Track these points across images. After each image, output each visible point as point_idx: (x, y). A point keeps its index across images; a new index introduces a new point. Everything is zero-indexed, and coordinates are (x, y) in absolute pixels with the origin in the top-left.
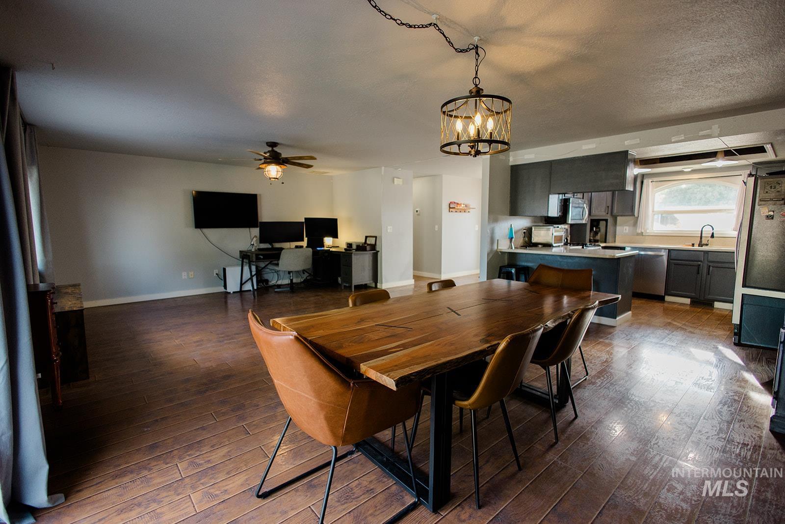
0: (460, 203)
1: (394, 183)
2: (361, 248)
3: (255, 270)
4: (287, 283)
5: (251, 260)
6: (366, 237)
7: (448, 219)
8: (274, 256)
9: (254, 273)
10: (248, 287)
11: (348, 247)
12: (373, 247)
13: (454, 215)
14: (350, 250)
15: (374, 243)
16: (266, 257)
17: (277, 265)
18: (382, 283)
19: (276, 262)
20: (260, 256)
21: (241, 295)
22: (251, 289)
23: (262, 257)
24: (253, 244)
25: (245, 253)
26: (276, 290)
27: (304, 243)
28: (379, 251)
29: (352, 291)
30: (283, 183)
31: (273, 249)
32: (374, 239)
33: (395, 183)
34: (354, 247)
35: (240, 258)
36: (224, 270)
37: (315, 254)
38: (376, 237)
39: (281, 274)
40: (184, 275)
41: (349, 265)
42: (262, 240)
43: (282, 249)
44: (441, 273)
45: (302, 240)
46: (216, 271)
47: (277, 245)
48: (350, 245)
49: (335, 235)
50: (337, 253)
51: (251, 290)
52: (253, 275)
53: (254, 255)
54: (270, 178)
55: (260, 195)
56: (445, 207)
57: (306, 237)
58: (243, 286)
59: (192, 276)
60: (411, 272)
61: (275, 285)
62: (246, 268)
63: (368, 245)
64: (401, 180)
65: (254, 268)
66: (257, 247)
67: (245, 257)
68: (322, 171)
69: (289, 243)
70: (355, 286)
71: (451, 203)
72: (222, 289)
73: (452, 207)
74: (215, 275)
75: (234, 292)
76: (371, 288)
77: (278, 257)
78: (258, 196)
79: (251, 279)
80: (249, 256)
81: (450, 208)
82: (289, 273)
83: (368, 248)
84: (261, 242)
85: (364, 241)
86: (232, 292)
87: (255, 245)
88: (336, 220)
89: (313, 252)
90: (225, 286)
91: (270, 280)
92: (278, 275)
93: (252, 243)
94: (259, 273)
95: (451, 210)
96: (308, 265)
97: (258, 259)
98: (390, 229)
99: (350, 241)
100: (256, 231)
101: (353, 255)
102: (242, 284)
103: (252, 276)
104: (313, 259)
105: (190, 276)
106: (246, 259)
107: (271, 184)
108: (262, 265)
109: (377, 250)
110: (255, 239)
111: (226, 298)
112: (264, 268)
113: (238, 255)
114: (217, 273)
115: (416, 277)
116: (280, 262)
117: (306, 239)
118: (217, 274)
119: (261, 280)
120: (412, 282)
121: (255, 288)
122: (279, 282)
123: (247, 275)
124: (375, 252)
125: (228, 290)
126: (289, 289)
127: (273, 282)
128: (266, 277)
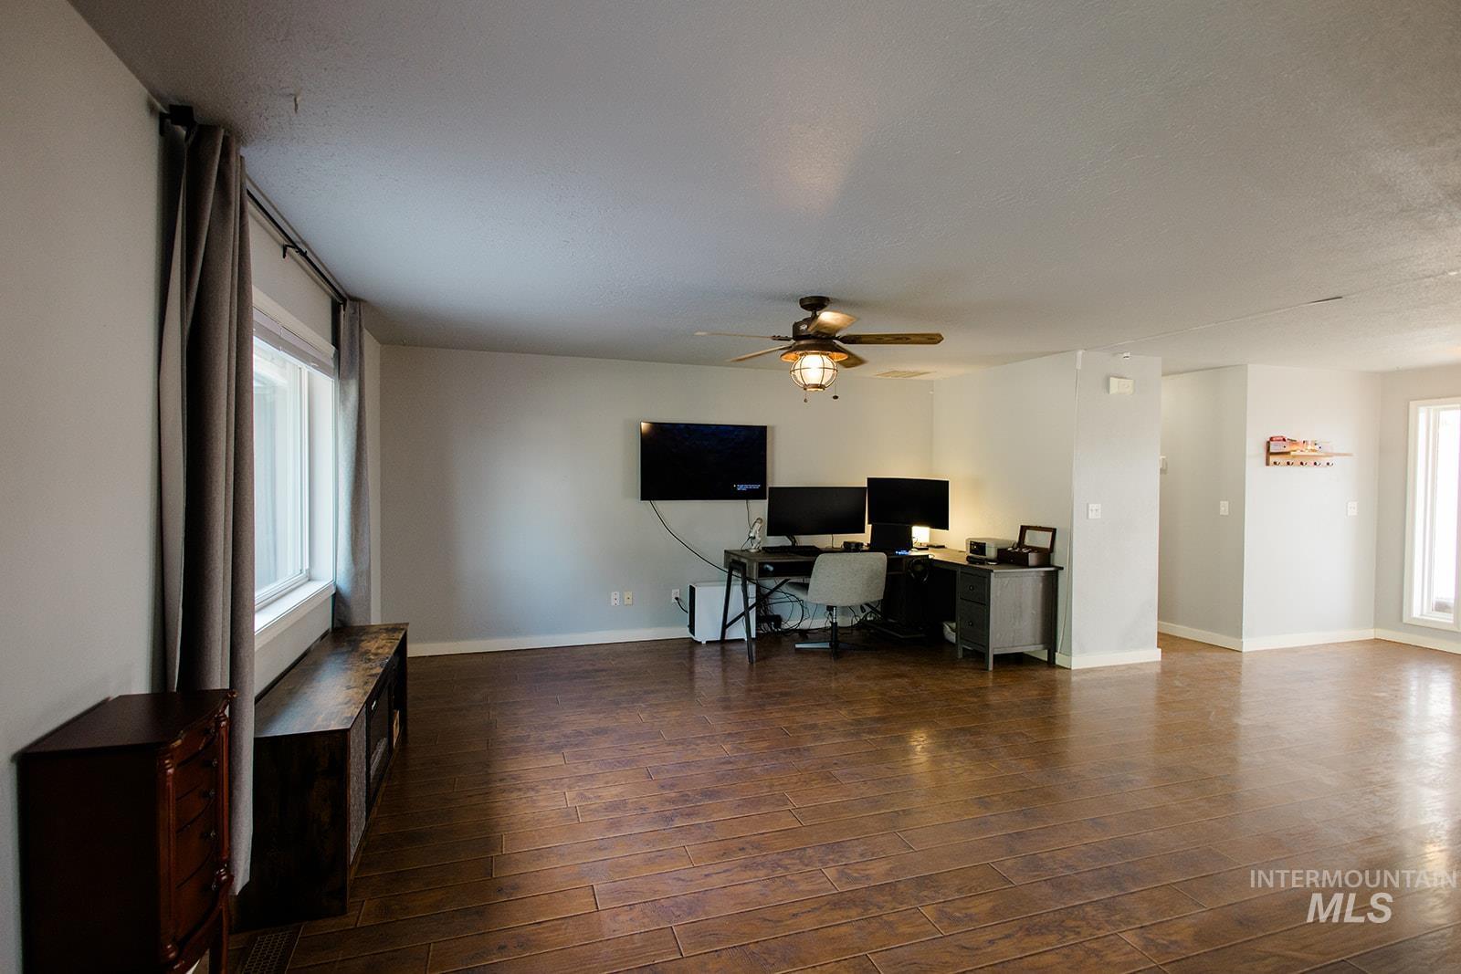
0: (1300, 439)
1: (1109, 392)
2: (1013, 557)
3: (755, 595)
4: (822, 626)
5: (747, 575)
6: (1024, 529)
7: (1261, 482)
8: (797, 567)
9: (752, 601)
10: (737, 632)
11: (972, 551)
12: (1046, 556)
13: (1281, 474)
14: (982, 562)
15: (1048, 546)
16: (781, 570)
17: (805, 587)
18: (1069, 654)
19: (800, 580)
20: (768, 566)
21: (723, 653)
22: (745, 637)
23: (771, 568)
24: (754, 538)
25: (736, 558)
26: (797, 646)
27: (865, 538)
28: (1062, 568)
29: (987, 669)
30: (836, 397)
31: (795, 549)
32: (1050, 534)
33: (1111, 393)
34: (991, 553)
35: (725, 567)
36: (692, 590)
37: (893, 564)
38: (1054, 531)
39: (811, 609)
40: (615, 598)
41: (983, 601)
42: (773, 529)
43: (815, 552)
44: (1240, 636)
45: (862, 531)
46: (675, 593)
47: (804, 540)
48: (978, 548)
49: (940, 521)
50: (945, 567)
51: (743, 640)
52: (750, 605)
53: (755, 565)
54: (805, 387)
55: (773, 428)
56: (1254, 450)
57: (869, 523)
58: (727, 630)
59: (630, 602)
60: (1152, 627)
61: (795, 630)
62: (737, 589)
63: (1033, 549)
64: (1130, 382)
65: (752, 589)
66: (762, 545)
67: (735, 564)
68: (911, 369)
69: (830, 536)
70: (995, 656)
71: (1271, 439)
72: (687, 634)
73: (1276, 451)
74: (673, 598)
75: (707, 642)
76: (1038, 661)
77: (807, 570)
78: (768, 429)
79: (746, 614)
80: (744, 565)
81: (1269, 453)
82: (830, 608)
83: (1032, 558)
84: (770, 534)
85: (1017, 540)
86: (704, 642)
87: (758, 538)
88: (946, 483)
89: (888, 559)
90: (692, 628)
91: (784, 617)
92: (802, 606)
93: (751, 535)
94: (763, 599)
95: (1272, 459)
96: (877, 594)
97: (763, 573)
98: (1095, 510)
99: (979, 535)
100: (760, 508)
101: (992, 574)
102: (725, 626)
103: (748, 608)
104: (889, 579)
105: (627, 602)
106: (738, 571)
107: (805, 401)
108: (770, 583)
109: (1057, 563)
110: (758, 526)
111: (691, 656)
112: (772, 591)
113: (720, 560)
114: (678, 596)
115: (1165, 640)
116: (812, 582)
117: (868, 528)
118: (677, 599)
119: (767, 618)
120: (1154, 654)
121: (753, 635)
122: (805, 625)
123: (737, 606)
124: (1052, 569)
125: (697, 637)
126: (827, 646)
127: (791, 623)
128: (776, 610)
